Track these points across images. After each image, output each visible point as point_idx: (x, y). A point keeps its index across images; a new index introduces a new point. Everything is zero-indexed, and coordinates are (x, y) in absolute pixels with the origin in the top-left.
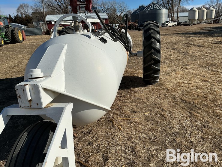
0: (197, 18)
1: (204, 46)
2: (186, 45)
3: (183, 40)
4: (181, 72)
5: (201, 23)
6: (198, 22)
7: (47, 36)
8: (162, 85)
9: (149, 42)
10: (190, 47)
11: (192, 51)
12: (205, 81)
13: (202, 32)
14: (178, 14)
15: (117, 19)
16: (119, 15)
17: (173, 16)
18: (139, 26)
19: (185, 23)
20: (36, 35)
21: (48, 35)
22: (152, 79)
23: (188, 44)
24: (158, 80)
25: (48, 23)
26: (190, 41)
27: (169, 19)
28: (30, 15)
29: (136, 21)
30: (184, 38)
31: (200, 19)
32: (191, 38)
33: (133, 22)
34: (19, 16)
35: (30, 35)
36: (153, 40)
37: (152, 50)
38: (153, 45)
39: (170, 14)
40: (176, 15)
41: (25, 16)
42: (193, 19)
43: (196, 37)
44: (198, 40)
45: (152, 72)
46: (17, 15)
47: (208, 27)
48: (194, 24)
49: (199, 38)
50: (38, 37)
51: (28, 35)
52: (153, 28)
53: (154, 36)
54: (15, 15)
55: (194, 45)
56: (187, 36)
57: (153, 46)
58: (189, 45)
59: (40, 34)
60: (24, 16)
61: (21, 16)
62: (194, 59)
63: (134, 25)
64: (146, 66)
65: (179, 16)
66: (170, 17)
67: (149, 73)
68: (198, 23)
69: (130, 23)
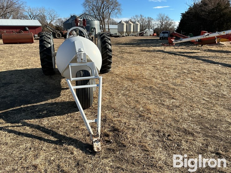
0: (125, 30)
1: (134, 53)
2: (120, 52)
3: (117, 49)
4: (122, 67)
5: (129, 35)
6: (127, 34)
8: (112, 73)
9: (105, 45)
10: (124, 54)
11: (125, 56)
12: (137, 70)
13: (131, 43)
14: (109, 26)
15: (48, 27)
16: (49, 22)
17: (105, 28)
19: (115, 35)
22: (107, 68)
23: (121, 51)
24: (110, 70)
26: (123, 49)
27: (101, 31)
30: (117, 48)
31: (128, 32)
32: (123, 48)
37: (107, 49)
38: (107, 47)
39: (101, 26)
40: (107, 27)
42: (122, 32)
43: (127, 47)
44: (128, 49)
45: (107, 63)
47: (135, 39)
48: (123, 36)
49: (129, 48)
52: (106, 36)
53: (107, 41)
55: (126, 52)
56: (119, 46)
58: (123, 52)
62: (128, 61)
64: (103, 60)
65: (109, 28)
66: (102, 28)
67: (106, 64)
68: (126, 36)
69: (66, 32)
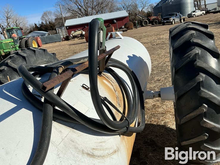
7: (66, 42)
9: (192, 84)
15: (138, 15)
16: (140, 10)
17: (200, 5)
18: (162, 19)
19: (214, 10)
20: (56, 42)
21: (67, 40)
25: (68, 28)
27: (196, 8)
28: (54, 21)
29: (159, 15)
33: (156, 16)
34: (43, 24)
35: (50, 43)
36: (202, 77)
37: (201, 105)
39: (196, 3)
40: (203, 3)
41: (50, 23)
46: (42, 23)
50: (57, 44)
51: (48, 43)
52: (199, 41)
54: (40, 23)
57: (203, 95)
59: (59, 40)
60: (48, 23)
61: (46, 23)
63: (157, 19)
65: (206, 4)
69: (153, 18)
